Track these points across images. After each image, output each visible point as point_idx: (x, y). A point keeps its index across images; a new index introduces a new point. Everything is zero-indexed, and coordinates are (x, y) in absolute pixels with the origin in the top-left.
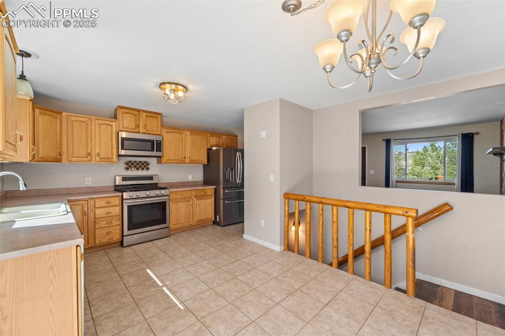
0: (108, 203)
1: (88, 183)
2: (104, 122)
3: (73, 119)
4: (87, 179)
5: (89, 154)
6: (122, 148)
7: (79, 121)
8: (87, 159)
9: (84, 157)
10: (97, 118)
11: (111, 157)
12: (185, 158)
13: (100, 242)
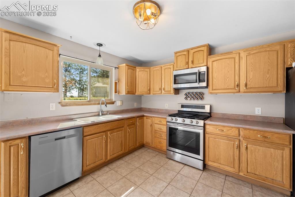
0: (160, 121)
1: (167, 107)
2: (167, 67)
3: (154, 69)
4: (166, 104)
5: (160, 89)
6: (175, 83)
7: (157, 70)
8: (159, 92)
9: (158, 91)
10: (164, 65)
11: (170, 90)
12: (238, 86)
13: (156, 146)
